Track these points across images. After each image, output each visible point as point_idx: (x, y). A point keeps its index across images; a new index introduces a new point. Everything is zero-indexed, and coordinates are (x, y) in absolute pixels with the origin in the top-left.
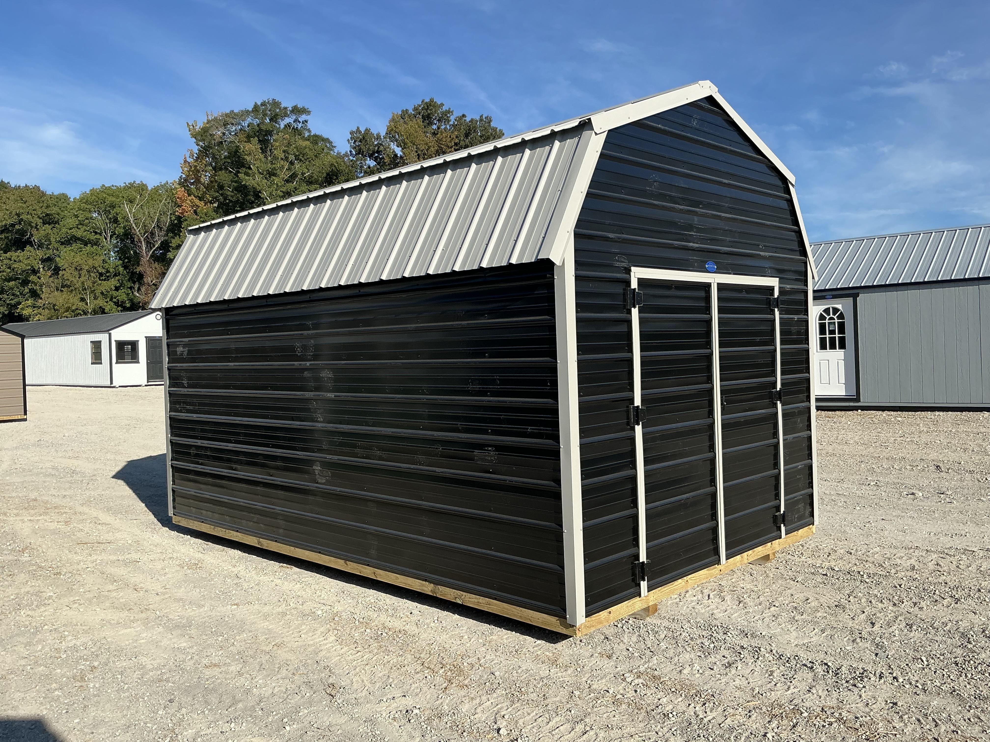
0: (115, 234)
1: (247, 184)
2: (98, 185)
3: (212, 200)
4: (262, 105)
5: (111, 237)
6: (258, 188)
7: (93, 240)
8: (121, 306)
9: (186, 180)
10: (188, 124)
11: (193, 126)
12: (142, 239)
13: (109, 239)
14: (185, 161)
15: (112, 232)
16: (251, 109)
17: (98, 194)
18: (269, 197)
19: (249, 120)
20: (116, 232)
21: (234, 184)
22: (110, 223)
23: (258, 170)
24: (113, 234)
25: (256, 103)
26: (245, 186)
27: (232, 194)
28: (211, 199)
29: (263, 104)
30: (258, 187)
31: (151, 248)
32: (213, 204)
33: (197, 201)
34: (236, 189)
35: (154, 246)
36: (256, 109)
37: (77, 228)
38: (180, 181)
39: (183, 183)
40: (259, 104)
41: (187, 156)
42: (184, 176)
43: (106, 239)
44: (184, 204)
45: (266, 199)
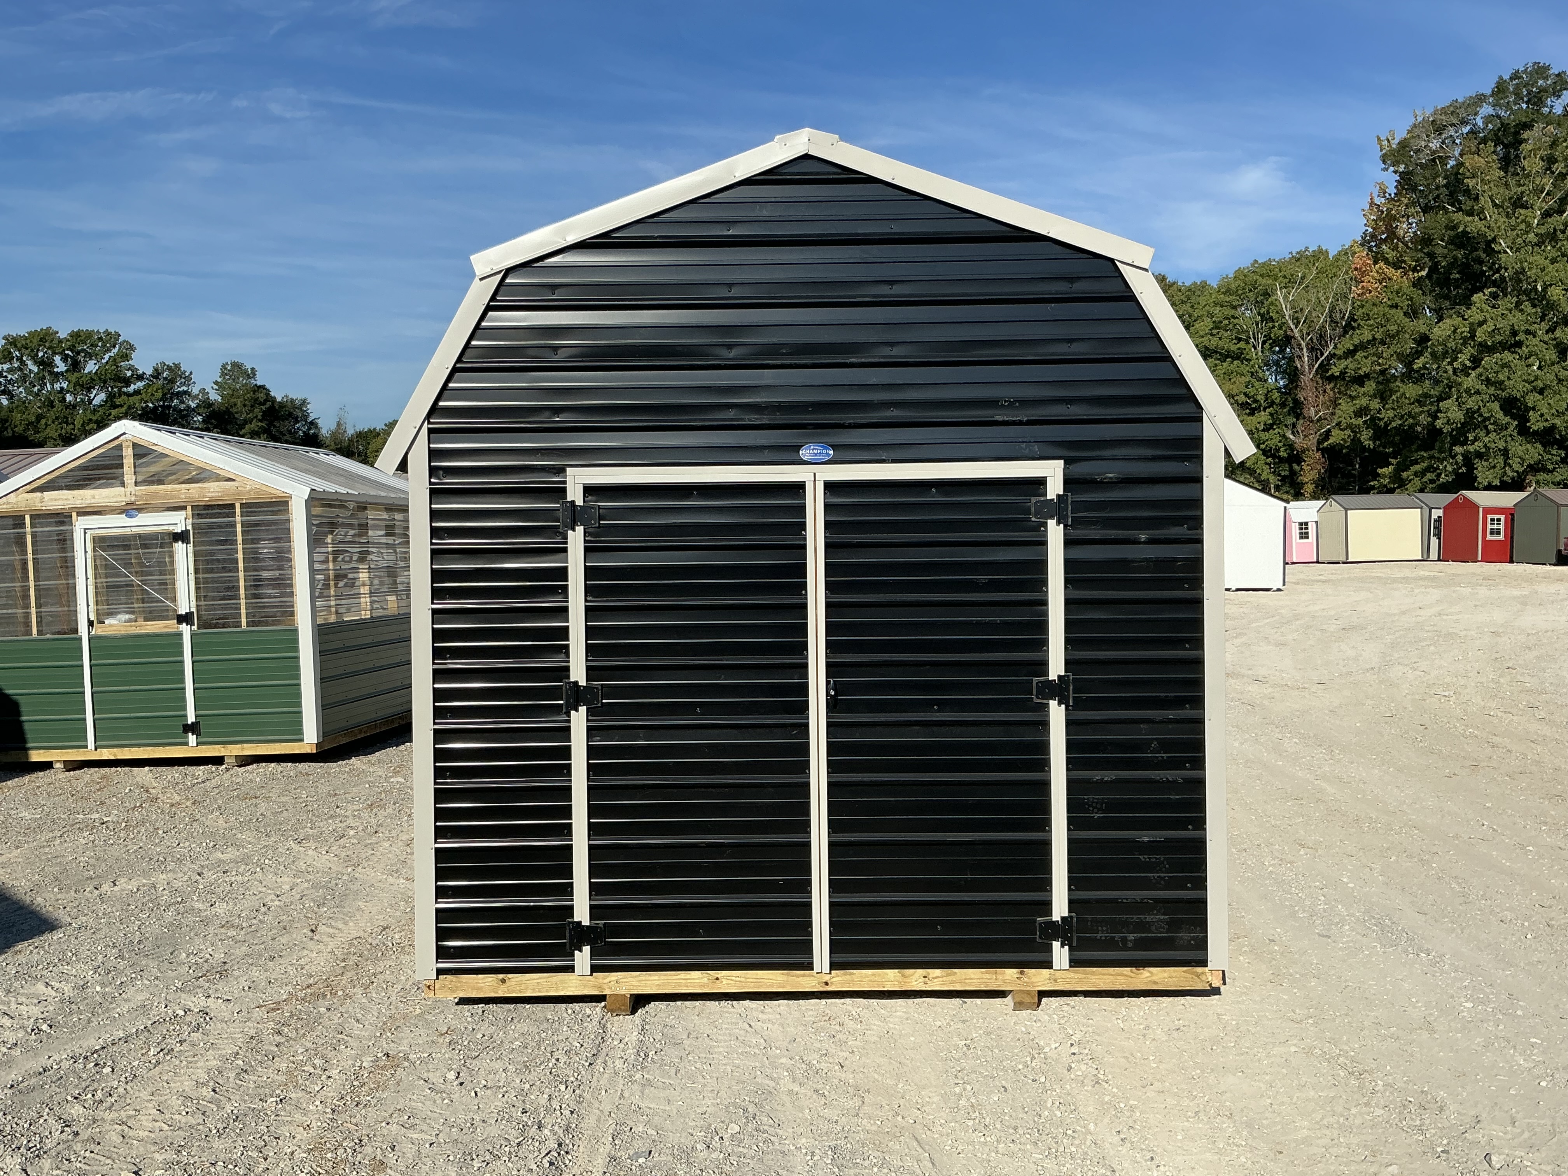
0: (1270, 339)
1: (1468, 229)
2: (1245, 263)
3: (1416, 266)
4: (1511, 79)
5: (1264, 343)
6: (1490, 235)
7: (1234, 352)
8: (1274, 456)
9: (1373, 237)
10: (1379, 138)
11: (1388, 141)
12: (1303, 344)
13: (1259, 349)
14: (1372, 204)
15: (1265, 336)
16: (1488, 92)
17: (1245, 276)
18: (1511, 249)
19: (1486, 110)
20: (1272, 335)
21: (1449, 232)
22: (1262, 322)
23: (1493, 201)
24: (1268, 337)
25: (1500, 78)
26: (1465, 233)
27: (1446, 251)
28: (1414, 263)
29: (1516, 76)
30: (1488, 233)
31: (1317, 359)
32: (1418, 272)
33: (1390, 271)
34: (1452, 241)
35: (1322, 354)
36: (1500, 89)
37: (1211, 335)
38: (1363, 239)
39: (1369, 241)
40: (1506, 77)
41: (1375, 195)
42: (1370, 230)
43: (1255, 348)
44: (1366, 278)
45: (1506, 252)
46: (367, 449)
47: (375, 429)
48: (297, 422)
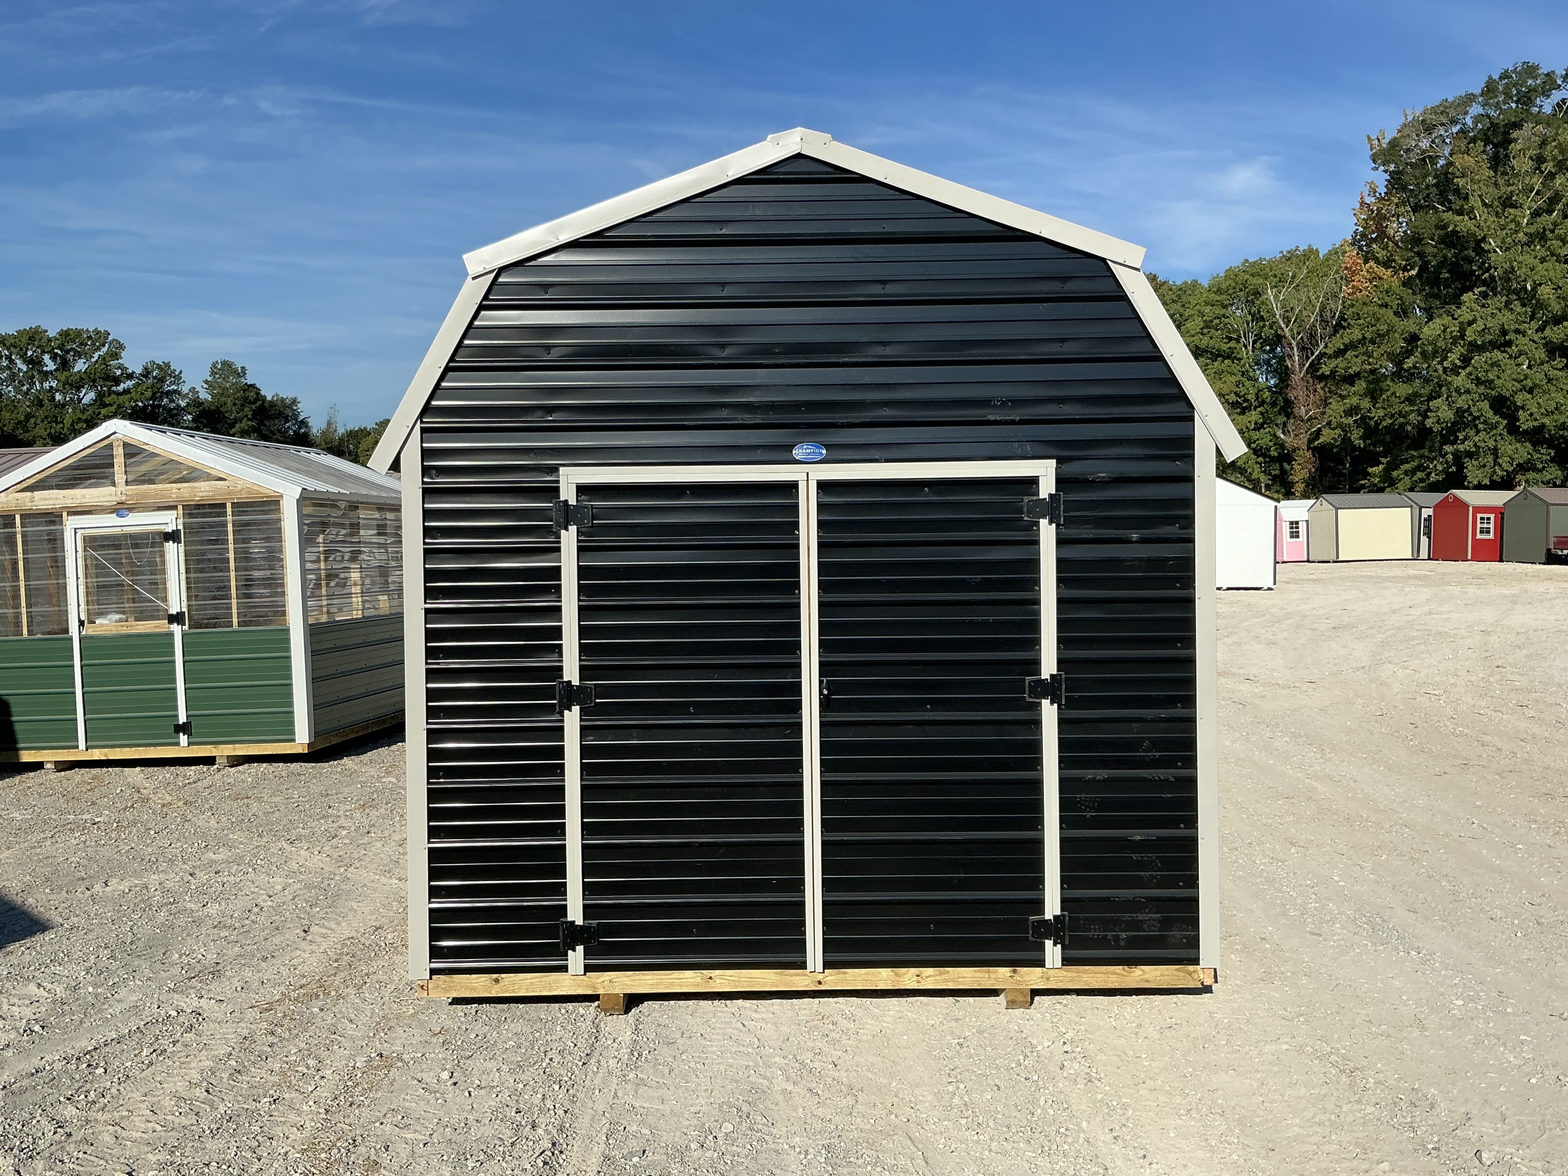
0: (1261, 338)
1: (1458, 229)
2: (1236, 262)
3: (1406, 265)
4: (1501, 78)
5: (1255, 342)
6: (1480, 234)
7: (1224, 351)
8: (1264, 456)
9: (1363, 236)
10: (1369, 138)
11: (1379, 140)
12: (1294, 343)
13: (1250, 348)
14: (1362, 203)
15: (1256, 335)
16: (1478, 91)
17: (1236, 275)
18: (1501, 248)
19: (1476, 109)
20: (1263, 335)
21: (1439, 231)
22: (1253, 321)
23: (1482, 201)
24: (1258, 336)
25: (1490, 77)
26: (1455, 232)
27: (1435, 250)
28: (1404, 263)
29: (1505, 75)
30: (1478, 232)
31: (1308, 358)
32: (1408, 271)
33: (1381, 271)
34: (1442, 241)
35: (1313, 354)
36: (1490, 89)
37: (1202, 334)
38: (1354, 238)
39: (1359, 240)
40: (1496, 77)
41: (1366, 194)
42: (1361, 229)
43: (1246, 347)
44: (1356, 278)
45: (1495, 251)
46: (357, 448)
47: (365, 428)
48: (287, 421)
